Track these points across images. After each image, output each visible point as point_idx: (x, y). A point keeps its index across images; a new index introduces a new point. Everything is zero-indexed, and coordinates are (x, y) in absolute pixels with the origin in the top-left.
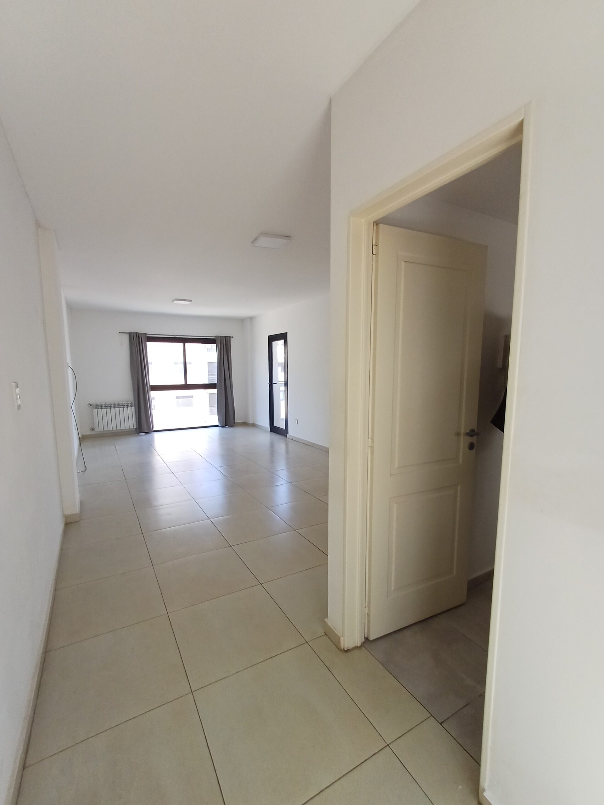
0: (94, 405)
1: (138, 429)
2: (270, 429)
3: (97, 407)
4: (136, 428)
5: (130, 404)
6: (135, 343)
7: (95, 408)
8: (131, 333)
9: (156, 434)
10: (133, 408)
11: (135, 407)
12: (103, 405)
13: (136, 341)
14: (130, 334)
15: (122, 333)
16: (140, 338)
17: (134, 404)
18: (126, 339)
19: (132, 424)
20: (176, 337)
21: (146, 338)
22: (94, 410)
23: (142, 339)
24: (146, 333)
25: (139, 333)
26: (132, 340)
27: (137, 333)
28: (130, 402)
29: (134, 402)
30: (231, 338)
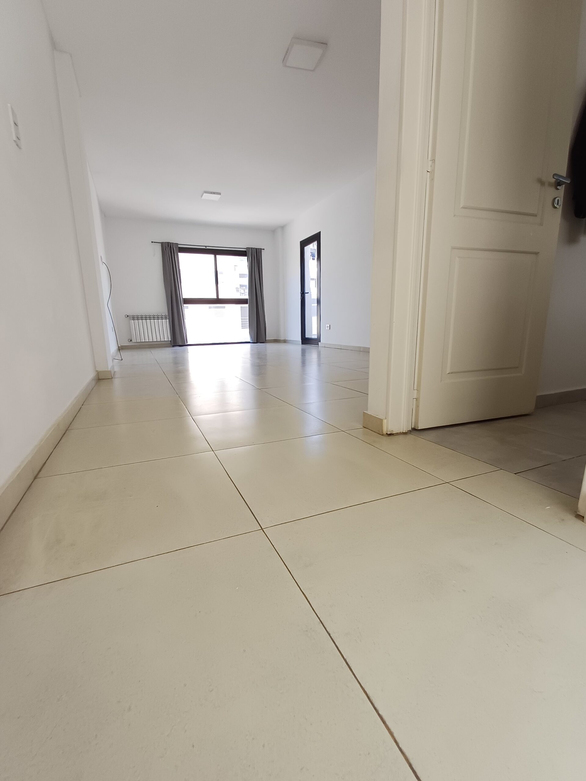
0: (130, 316)
1: (172, 341)
2: (302, 342)
3: (133, 318)
4: (171, 341)
5: (164, 316)
6: (167, 252)
7: (131, 319)
8: (163, 242)
9: (189, 347)
10: (167, 320)
11: (169, 319)
12: (139, 316)
13: (168, 250)
14: (162, 244)
15: (154, 242)
16: (172, 248)
17: (167, 316)
18: (159, 248)
19: (167, 336)
20: (207, 248)
21: (178, 248)
22: (130, 321)
23: (174, 249)
24: (177, 244)
25: (171, 243)
26: (164, 251)
27: (168, 243)
28: (165, 314)
29: (168, 315)
30: (262, 250)
